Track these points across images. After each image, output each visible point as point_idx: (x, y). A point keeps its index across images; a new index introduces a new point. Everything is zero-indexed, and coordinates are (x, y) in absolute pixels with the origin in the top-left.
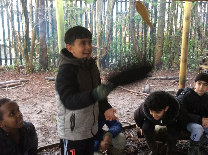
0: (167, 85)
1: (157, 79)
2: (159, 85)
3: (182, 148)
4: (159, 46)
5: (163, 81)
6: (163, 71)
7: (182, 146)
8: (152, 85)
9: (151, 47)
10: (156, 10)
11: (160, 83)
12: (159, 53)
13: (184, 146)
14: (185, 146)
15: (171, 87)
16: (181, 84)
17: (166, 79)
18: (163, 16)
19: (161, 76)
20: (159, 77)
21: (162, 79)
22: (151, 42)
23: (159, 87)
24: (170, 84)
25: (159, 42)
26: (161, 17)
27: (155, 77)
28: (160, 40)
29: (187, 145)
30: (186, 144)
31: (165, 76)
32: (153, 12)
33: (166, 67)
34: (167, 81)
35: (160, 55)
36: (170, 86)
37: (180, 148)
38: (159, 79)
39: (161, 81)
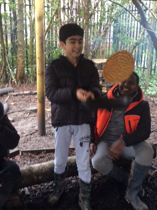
0: (30, 101)
1: (20, 95)
2: (21, 102)
3: (36, 195)
4: (21, 56)
5: (27, 97)
6: (28, 85)
7: (36, 191)
8: (13, 103)
9: (14, 57)
10: (14, 13)
11: (23, 99)
12: (22, 64)
13: (38, 191)
14: (40, 190)
15: (36, 103)
16: (40, 102)
17: (30, 94)
18: (21, 19)
19: (25, 91)
20: (22, 93)
21: (26, 95)
22: (13, 51)
23: (21, 104)
24: (33, 100)
25: (20, 50)
26: (20, 21)
27: (17, 93)
28: (20, 48)
29: (42, 189)
30: (42, 187)
31: (29, 90)
32: (12, 16)
33: (31, 80)
34: (31, 96)
35: (23, 66)
36: (34, 102)
37: (33, 196)
38: (22, 95)
39: (24, 97)
